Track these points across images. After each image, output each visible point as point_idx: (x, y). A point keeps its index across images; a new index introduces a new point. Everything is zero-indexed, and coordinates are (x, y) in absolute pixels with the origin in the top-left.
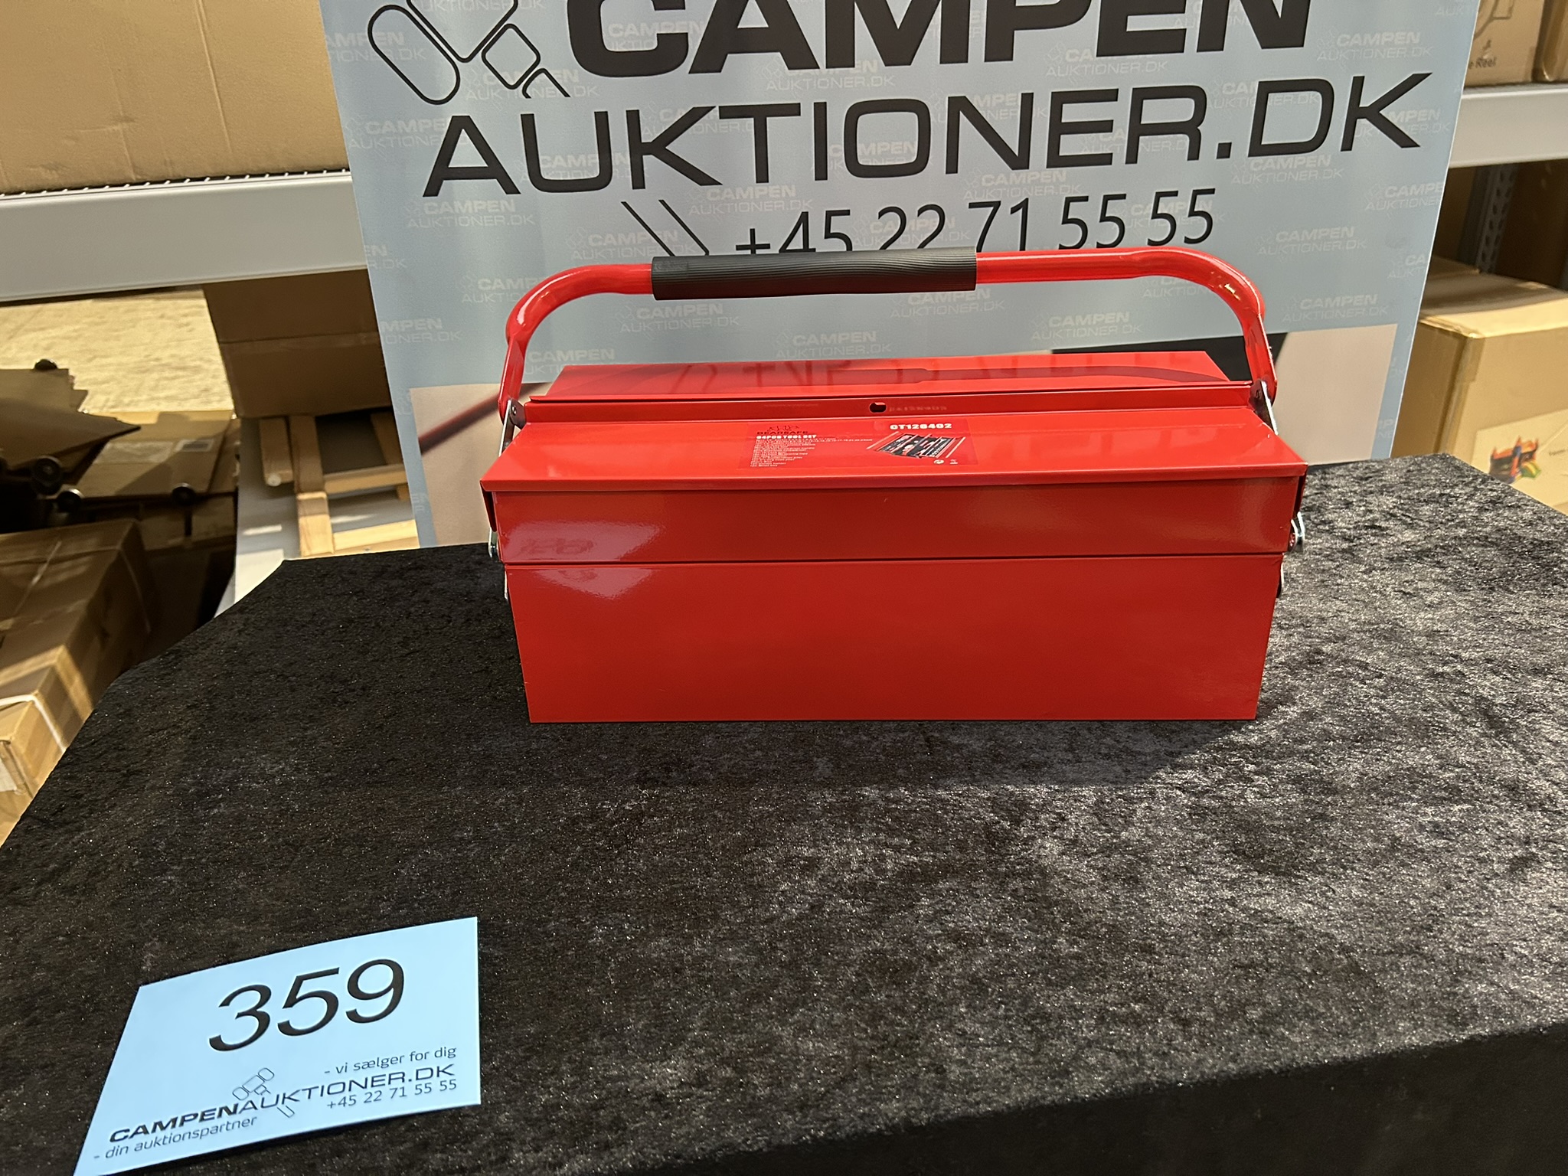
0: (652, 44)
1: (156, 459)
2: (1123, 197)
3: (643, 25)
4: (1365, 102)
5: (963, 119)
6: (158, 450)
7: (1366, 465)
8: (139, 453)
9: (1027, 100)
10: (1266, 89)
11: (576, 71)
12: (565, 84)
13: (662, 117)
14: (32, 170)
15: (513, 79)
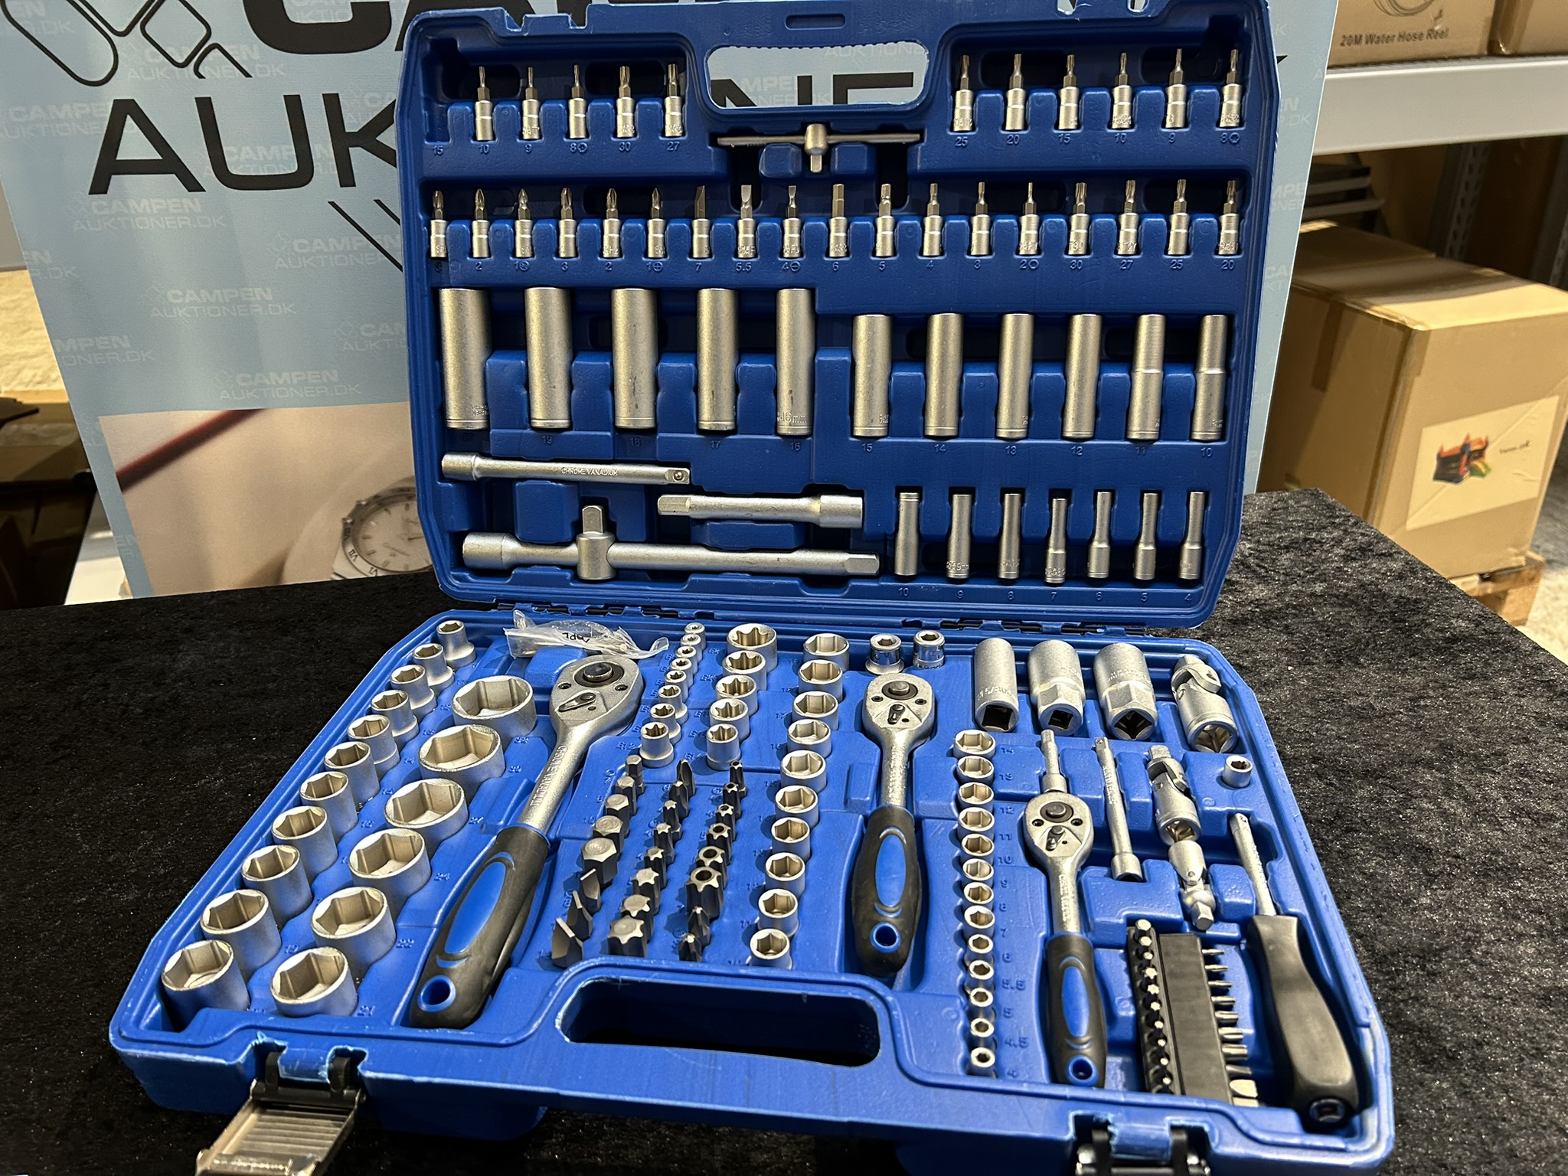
0: (347, 16)
8: (45, 435)
11: (255, 47)
12: (244, 62)
13: (368, 103)
15: (182, 56)
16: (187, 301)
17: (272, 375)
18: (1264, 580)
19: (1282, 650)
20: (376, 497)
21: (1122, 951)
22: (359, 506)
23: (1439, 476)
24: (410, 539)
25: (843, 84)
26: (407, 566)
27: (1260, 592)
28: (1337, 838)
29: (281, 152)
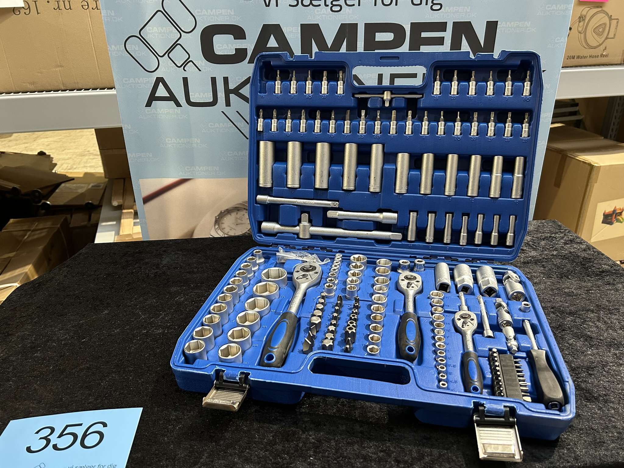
0: (233, 52)
1: (80, 191)
3: (229, 45)
6: (82, 187)
8: (75, 188)
11: (204, 62)
12: (199, 66)
13: (237, 80)
14: (24, 84)
15: (179, 63)
16: (172, 142)
17: (197, 167)
18: (535, 249)
19: (541, 273)
20: (227, 210)
21: (487, 359)
22: (221, 212)
23: (603, 222)
24: (237, 224)
25: (393, 77)
26: (235, 234)
27: (533, 253)
28: (560, 332)
29: (208, 95)
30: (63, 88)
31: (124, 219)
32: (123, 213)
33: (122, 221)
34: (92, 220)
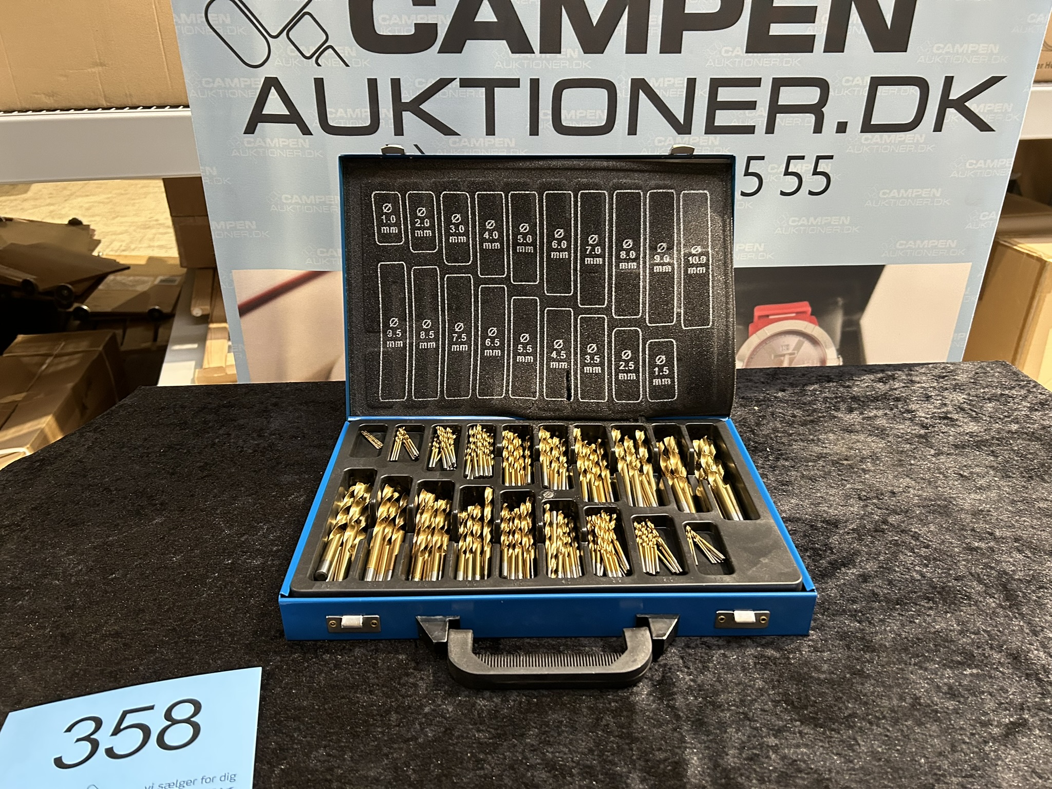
0: (411, 31)
1: (141, 288)
2: (762, 158)
3: (404, 16)
4: (954, 95)
5: (642, 96)
6: (144, 282)
7: (942, 366)
8: (131, 284)
9: (692, 83)
10: (876, 83)
11: (354, 48)
12: (345, 56)
13: (417, 84)
14: (36, 96)
15: (309, 51)
16: (293, 202)
25: (715, 84)
30: (105, 104)
31: (211, 339)
32: (209, 329)
33: (208, 343)
34: (159, 340)
